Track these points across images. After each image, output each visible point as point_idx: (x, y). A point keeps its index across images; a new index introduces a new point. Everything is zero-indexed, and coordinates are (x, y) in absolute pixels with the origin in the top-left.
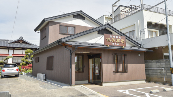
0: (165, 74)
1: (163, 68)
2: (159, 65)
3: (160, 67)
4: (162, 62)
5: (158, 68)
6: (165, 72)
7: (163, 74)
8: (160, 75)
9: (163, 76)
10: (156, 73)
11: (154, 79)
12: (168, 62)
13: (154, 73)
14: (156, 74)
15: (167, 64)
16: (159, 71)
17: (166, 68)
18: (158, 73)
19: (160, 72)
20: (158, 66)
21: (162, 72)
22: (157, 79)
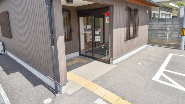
0: (170, 36)
1: (168, 29)
2: (162, 25)
3: (163, 28)
4: (168, 21)
5: (160, 28)
6: (170, 33)
7: (166, 35)
8: (161, 36)
9: (165, 38)
10: (156, 34)
11: (152, 41)
12: (176, 22)
13: (154, 34)
14: (155, 36)
15: (174, 23)
16: (160, 32)
17: (172, 29)
18: (159, 34)
19: (162, 33)
20: (160, 26)
21: (166, 33)
22: (156, 41)
